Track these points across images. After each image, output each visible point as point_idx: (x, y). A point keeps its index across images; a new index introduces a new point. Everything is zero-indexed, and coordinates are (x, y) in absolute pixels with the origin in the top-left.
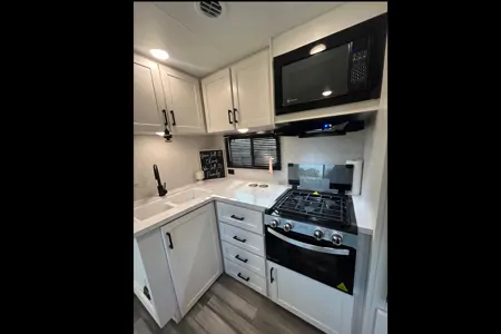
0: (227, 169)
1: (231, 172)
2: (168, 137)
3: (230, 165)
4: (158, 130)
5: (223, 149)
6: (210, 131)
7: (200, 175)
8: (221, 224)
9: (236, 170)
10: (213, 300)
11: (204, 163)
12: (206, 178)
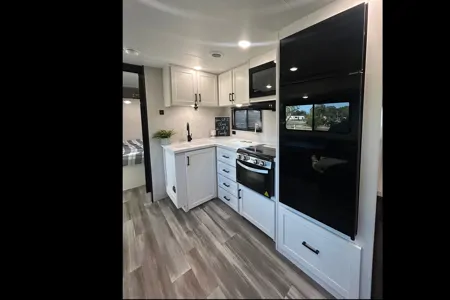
0: (231, 131)
1: (234, 133)
2: (196, 108)
3: (234, 127)
4: (192, 103)
5: (230, 116)
6: (221, 105)
7: (213, 133)
8: (219, 163)
9: (237, 131)
10: (207, 208)
11: (217, 125)
12: (217, 135)
